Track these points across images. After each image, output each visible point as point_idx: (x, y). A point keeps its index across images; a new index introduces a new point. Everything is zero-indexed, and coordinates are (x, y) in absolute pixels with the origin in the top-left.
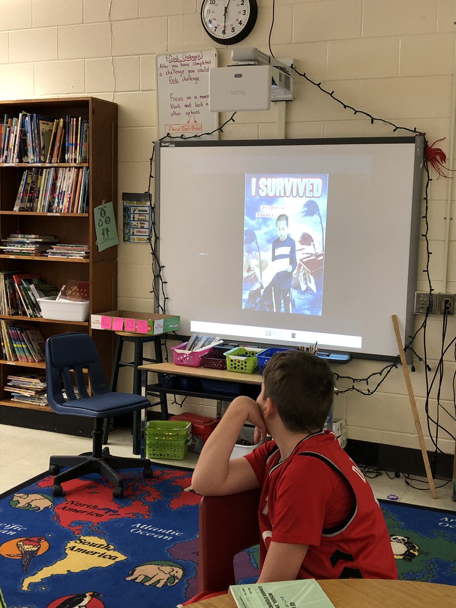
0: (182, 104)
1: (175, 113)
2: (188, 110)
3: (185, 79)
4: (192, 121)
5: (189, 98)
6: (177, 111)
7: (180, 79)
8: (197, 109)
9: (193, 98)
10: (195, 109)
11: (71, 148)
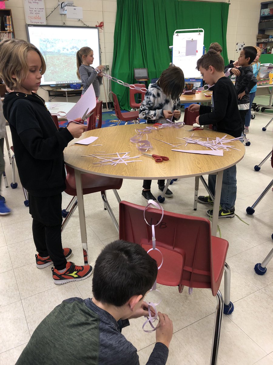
0: (34, 10)
1: (31, 13)
2: (36, 12)
3: (33, 2)
4: (37, 16)
5: (36, 8)
6: (32, 12)
7: (32, 2)
8: (39, 12)
9: (37, 9)
10: (38, 12)
11: (8, 26)
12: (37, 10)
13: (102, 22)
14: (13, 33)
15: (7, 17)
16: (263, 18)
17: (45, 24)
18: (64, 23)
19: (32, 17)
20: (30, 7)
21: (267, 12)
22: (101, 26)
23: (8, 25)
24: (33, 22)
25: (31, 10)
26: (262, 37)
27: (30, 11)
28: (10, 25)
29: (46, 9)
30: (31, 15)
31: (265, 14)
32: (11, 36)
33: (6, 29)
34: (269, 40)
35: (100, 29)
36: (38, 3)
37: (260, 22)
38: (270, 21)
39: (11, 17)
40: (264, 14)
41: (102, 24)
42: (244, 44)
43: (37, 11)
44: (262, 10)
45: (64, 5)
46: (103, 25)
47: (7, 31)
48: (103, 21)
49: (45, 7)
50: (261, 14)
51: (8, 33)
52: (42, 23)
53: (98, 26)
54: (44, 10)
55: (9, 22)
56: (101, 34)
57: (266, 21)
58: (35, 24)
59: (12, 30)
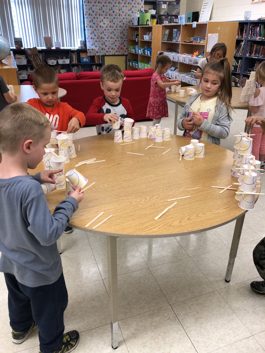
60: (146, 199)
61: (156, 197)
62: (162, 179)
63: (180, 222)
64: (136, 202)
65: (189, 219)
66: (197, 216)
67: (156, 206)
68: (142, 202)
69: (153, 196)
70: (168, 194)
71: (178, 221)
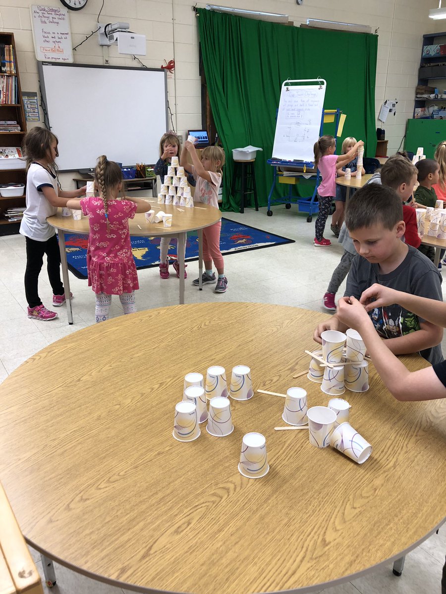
0: (50, 36)
1: (45, 41)
2: (54, 40)
3: (50, 22)
6: (47, 39)
7: (47, 22)
9: (56, 33)
10: (58, 40)
11: (7, 64)
12: (56, 35)
13: (171, 61)
14: (17, 76)
15: (7, 47)
16: (426, 61)
17: (71, 61)
18: (107, 61)
19: (48, 49)
20: (44, 30)
21: (433, 50)
22: (170, 66)
23: (7, 62)
24: (49, 58)
25: (46, 35)
26: (425, 91)
27: (44, 37)
28: (10, 62)
29: (71, 33)
30: (46, 45)
31: (430, 53)
32: (12, 82)
33: (3, 69)
34: (438, 96)
35: (168, 73)
36: (58, 23)
37: (422, 67)
38: (438, 65)
39: (14, 48)
40: (428, 54)
41: (172, 64)
42: (397, 103)
43: (57, 38)
44: (425, 47)
45: (110, 29)
46: (173, 66)
47: (6, 73)
48: (174, 59)
49: (71, 31)
50: (424, 54)
51: (7, 76)
52: (65, 59)
53: (165, 68)
54: (69, 37)
55: (10, 56)
56: (171, 82)
57: (432, 64)
58: (54, 61)
59: (14, 72)
60: (205, 325)
61: (194, 329)
62: (199, 353)
63: (159, 313)
64: (214, 321)
65: (150, 316)
66: (142, 320)
67: (189, 321)
68: (208, 322)
69: (199, 329)
70: (181, 335)
71: (161, 313)
